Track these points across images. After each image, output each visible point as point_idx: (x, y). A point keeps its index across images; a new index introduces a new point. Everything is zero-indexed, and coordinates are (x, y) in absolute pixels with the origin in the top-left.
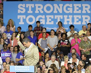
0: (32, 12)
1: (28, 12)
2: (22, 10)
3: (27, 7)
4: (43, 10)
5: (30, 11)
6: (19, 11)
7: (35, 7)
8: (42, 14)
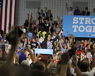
0: (83, 23)
2: (76, 22)
3: (79, 19)
4: (90, 22)
5: (81, 23)
6: (74, 23)
7: (85, 19)
8: (90, 25)
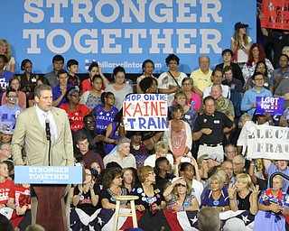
1: (53, 20)
